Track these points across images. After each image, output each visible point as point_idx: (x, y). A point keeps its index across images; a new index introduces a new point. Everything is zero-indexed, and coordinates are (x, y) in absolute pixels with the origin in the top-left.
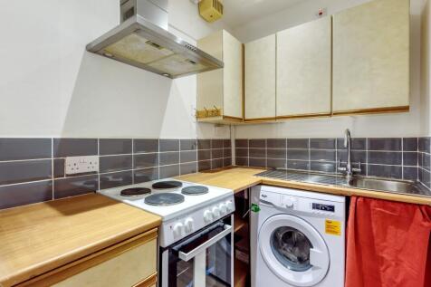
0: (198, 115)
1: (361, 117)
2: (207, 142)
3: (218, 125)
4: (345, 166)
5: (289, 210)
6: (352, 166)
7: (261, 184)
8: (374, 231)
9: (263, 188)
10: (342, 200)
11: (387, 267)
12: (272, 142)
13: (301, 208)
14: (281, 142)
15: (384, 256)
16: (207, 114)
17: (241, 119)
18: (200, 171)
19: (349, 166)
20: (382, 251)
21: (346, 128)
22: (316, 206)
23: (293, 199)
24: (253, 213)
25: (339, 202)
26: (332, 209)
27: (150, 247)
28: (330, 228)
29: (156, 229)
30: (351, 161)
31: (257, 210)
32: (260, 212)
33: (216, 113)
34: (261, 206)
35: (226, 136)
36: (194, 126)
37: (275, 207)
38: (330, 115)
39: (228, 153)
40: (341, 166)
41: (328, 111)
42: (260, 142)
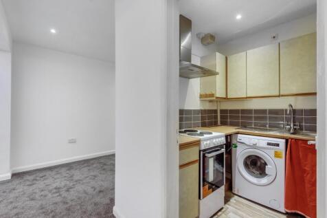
0: (201, 96)
1: (300, 98)
2: (205, 111)
3: (211, 101)
4: (290, 125)
5: (254, 146)
6: (294, 125)
7: (238, 133)
8: (301, 156)
9: (239, 135)
10: (284, 141)
11: (308, 174)
12: (243, 111)
13: (261, 145)
14: (250, 111)
15: (306, 168)
16: (206, 96)
17: (225, 98)
18: (202, 126)
19: (292, 125)
20: (305, 166)
21: (288, 104)
22: (269, 144)
23: (256, 141)
24: (233, 149)
25: (282, 142)
26: (278, 145)
27: (195, 150)
28: (277, 155)
29: (198, 143)
30: (294, 122)
31: (236, 147)
32: (238, 148)
33: (212, 95)
34: (238, 145)
35: (215, 108)
36: (199, 102)
37: (246, 145)
38: (279, 96)
39: (216, 117)
40: (288, 125)
41: (278, 94)
42: (237, 111)
